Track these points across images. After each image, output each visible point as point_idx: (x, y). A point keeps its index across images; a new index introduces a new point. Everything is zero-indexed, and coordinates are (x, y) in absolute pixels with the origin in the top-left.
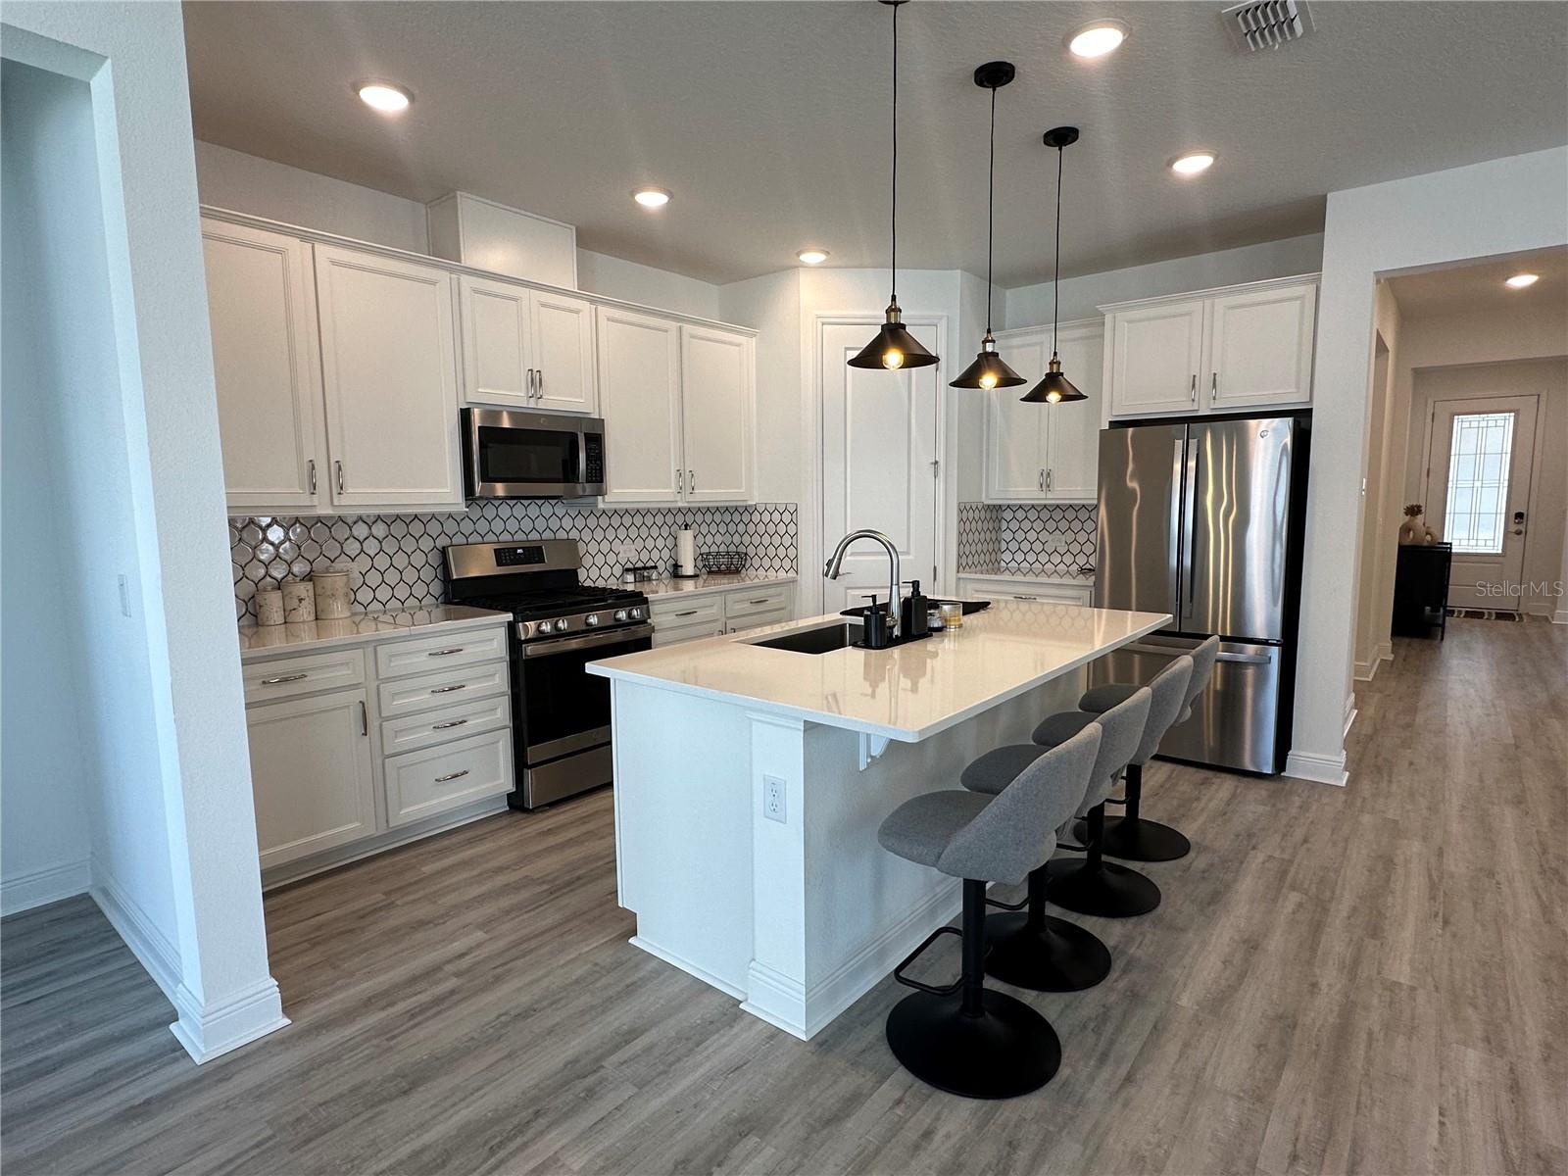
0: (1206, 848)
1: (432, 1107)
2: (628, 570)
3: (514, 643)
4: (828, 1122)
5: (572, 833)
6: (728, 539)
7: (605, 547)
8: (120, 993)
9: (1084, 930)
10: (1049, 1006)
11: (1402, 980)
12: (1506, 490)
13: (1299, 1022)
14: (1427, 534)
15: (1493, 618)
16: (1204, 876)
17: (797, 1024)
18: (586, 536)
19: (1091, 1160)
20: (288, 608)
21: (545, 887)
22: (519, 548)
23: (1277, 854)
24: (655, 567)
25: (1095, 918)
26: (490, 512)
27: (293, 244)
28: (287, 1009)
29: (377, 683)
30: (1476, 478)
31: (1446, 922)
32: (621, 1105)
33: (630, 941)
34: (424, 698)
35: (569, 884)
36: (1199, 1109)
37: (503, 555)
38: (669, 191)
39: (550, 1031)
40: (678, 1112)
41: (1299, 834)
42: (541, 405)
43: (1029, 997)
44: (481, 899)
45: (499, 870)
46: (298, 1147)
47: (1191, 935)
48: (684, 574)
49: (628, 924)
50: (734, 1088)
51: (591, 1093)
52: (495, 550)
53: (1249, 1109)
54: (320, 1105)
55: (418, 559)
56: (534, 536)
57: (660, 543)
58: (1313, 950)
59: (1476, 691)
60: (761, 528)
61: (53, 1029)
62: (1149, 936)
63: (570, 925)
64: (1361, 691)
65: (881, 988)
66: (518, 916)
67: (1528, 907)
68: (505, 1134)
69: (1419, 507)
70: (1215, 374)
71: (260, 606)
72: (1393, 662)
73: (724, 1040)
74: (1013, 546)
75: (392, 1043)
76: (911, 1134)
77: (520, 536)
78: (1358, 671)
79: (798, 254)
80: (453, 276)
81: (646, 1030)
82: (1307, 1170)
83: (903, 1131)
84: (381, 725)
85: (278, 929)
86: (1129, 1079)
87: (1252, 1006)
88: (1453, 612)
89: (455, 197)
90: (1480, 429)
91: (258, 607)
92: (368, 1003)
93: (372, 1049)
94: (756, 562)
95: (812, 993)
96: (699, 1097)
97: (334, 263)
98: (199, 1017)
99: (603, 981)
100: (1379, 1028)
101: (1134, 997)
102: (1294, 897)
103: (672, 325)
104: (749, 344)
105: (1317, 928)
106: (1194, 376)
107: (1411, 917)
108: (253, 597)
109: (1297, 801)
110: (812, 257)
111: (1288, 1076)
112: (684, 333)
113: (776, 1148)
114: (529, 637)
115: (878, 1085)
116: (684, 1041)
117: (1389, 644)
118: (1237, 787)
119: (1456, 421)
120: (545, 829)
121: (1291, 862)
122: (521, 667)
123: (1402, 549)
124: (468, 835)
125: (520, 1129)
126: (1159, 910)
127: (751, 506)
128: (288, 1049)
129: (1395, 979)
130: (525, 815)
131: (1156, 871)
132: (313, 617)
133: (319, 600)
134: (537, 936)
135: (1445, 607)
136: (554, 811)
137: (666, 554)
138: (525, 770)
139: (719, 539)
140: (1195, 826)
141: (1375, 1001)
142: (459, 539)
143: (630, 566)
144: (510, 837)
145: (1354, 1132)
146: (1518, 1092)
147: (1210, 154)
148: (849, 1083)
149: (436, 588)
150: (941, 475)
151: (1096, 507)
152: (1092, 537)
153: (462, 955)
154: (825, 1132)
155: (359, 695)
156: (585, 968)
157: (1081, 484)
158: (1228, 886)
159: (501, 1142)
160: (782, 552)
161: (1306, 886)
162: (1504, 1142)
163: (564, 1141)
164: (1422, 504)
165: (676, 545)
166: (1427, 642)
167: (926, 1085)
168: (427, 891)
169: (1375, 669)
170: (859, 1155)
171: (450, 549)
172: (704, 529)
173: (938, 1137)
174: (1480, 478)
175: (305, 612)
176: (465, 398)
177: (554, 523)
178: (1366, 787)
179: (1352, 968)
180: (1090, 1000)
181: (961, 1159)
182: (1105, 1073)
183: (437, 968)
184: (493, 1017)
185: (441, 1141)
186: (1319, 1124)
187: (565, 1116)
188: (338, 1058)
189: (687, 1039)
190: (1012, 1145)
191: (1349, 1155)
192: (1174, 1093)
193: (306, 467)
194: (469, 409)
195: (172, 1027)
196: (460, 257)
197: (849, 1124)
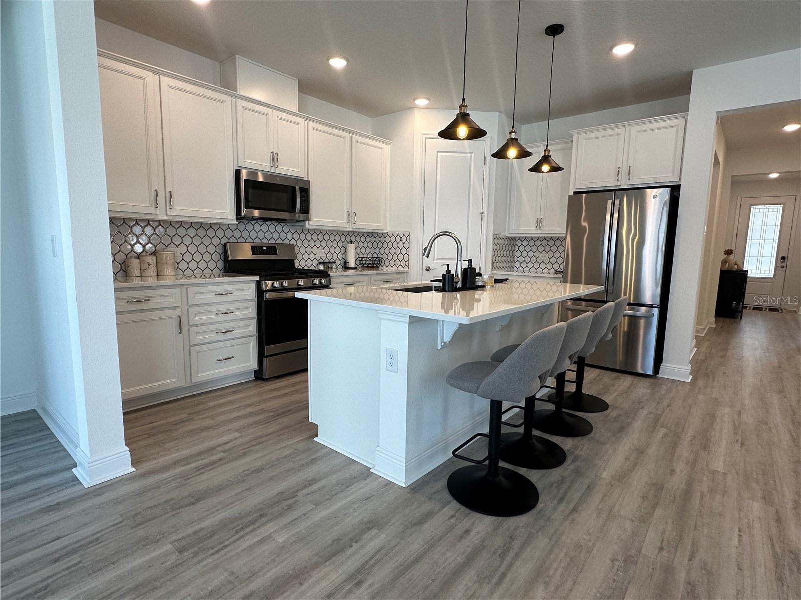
0: (616, 408)
1: (206, 511)
2: (321, 263)
3: (260, 292)
4: (415, 524)
5: (286, 391)
6: (373, 251)
7: (309, 250)
8: (47, 455)
9: (552, 442)
10: (534, 476)
11: (719, 470)
12: (777, 245)
13: (665, 487)
14: (735, 265)
15: (768, 310)
16: (616, 419)
17: (400, 480)
18: (299, 243)
19: (553, 546)
20: (143, 269)
21: (272, 414)
22: (264, 247)
23: (654, 411)
24: (335, 263)
25: (558, 437)
26: (249, 227)
27: (149, 75)
28: (134, 464)
29: (187, 307)
30: (762, 239)
31: (742, 445)
32: (306, 513)
33: (314, 439)
34: (211, 317)
35: (284, 413)
36: (611, 526)
37: (255, 250)
38: (347, 58)
39: (271, 479)
40: (336, 518)
41: (665, 403)
42: (278, 171)
43: (522, 471)
44: (238, 419)
45: (249, 406)
46: (135, 527)
47: (607, 446)
48: (350, 267)
49: (314, 431)
50: (366, 507)
51: (290, 508)
52: (251, 247)
53: (638, 526)
54: (148, 508)
55: (212, 249)
56: (272, 241)
57: (338, 250)
58: (673, 454)
59: (759, 342)
60: (390, 245)
61: (12, 470)
62: (586, 446)
63: (284, 432)
64: (699, 341)
65: (445, 465)
66: (257, 427)
67: (786, 440)
68: (244, 525)
69: (732, 251)
70: (630, 167)
71: (128, 267)
72: (715, 328)
73: (361, 486)
74: (521, 259)
75: (187, 481)
76: (458, 531)
77: (265, 241)
78: (698, 331)
79: (414, 100)
80: (233, 99)
81: (320, 480)
82: (668, 555)
83: (454, 530)
84: (189, 330)
85: (131, 429)
86: (574, 510)
87: (640, 480)
88: (747, 307)
89: (235, 58)
90: (765, 213)
91: (127, 267)
92: (176, 463)
93: (177, 484)
94: (387, 263)
95: (409, 463)
96: (347, 511)
97: (171, 87)
98: (87, 464)
99: (300, 457)
100: (707, 491)
101: (578, 473)
102: (663, 431)
103: (348, 135)
104: (387, 149)
105: (674, 446)
106: (619, 168)
107: (724, 442)
108: (125, 262)
109: (665, 388)
110: (421, 102)
111: (659, 512)
112: (353, 140)
113: (386, 535)
114: (267, 289)
115: (441, 509)
116: (340, 486)
117: (714, 319)
118: (633, 381)
119: (752, 209)
120: (273, 389)
121: (661, 415)
122: (263, 305)
123: (722, 272)
124: (233, 390)
125: (253, 522)
126: (592, 435)
127: (385, 233)
128: (133, 482)
129: (715, 469)
130: (263, 382)
131: (590, 417)
132: (155, 274)
133: (159, 265)
134: (266, 436)
135: (743, 304)
136: (278, 381)
137: (340, 257)
138: (264, 359)
139: (368, 251)
140: (611, 398)
141: (705, 479)
142: (233, 240)
143: (322, 261)
144: (255, 391)
145: (694, 538)
146: (781, 523)
147: (632, 43)
148: (427, 507)
149: (221, 265)
150: (485, 219)
151: (565, 238)
152: (562, 255)
153: (227, 443)
154: (413, 529)
155: (178, 312)
156: (291, 451)
157: (557, 226)
158: (629, 425)
159: (242, 528)
160: (401, 257)
161: (669, 426)
162: (773, 546)
163: (275, 529)
164: (733, 249)
165: (346, 252)
166: (733, 320)
167: (467, 510)
168: (211, 414)
169: (706, 331)
170: (431, 540)
171: (228, 244)
172: (361, 245)
173: (473, 533)
174: (764, 239)
175: (152, 271)
176: (238, 164)
177: (283, 236)
178: (701, 383)
179: (693, 464)
180: (555, 474)
181: (484, 544)
182: (562, 507)
183: (214, 449)
184: (241, 471)
185: (210, 527)
186: (674, 534)
187: (277, 518)
188: (159, 487)
189: (342, 485)
190: (512, 538)
191: (691, 548)
192: (597, 517)
193: (153, 194)
194: (239, 170)
195: (73, 470)
196: (237, 89)
197: (426, 526)
